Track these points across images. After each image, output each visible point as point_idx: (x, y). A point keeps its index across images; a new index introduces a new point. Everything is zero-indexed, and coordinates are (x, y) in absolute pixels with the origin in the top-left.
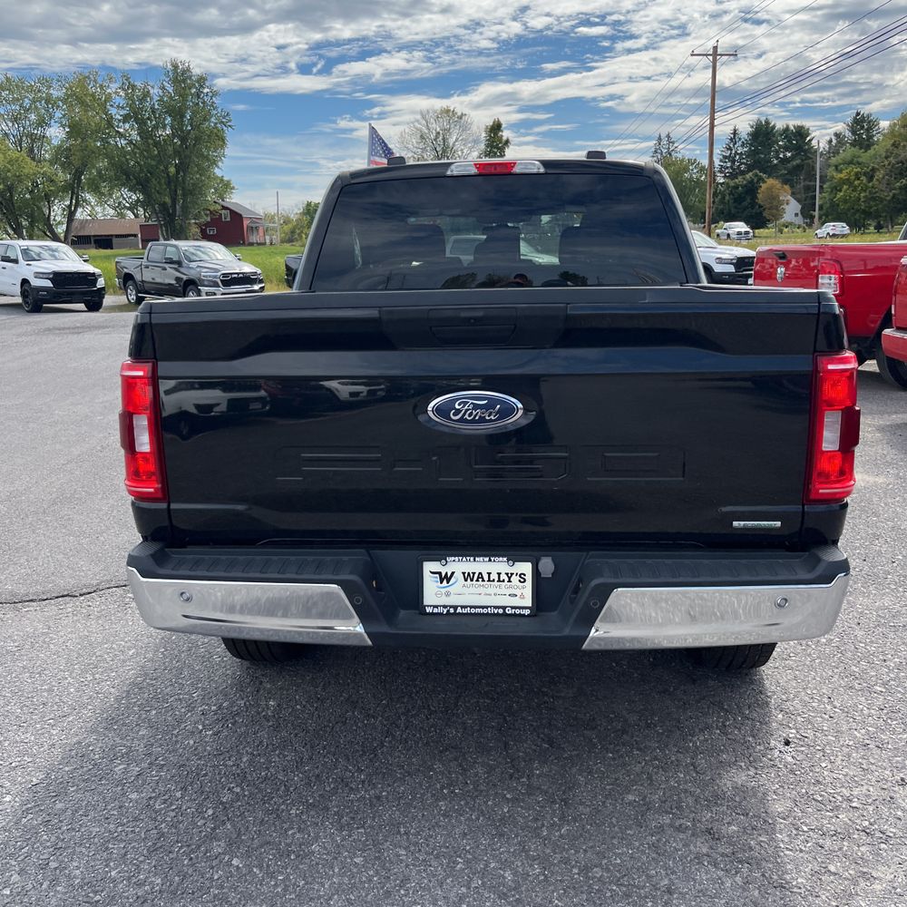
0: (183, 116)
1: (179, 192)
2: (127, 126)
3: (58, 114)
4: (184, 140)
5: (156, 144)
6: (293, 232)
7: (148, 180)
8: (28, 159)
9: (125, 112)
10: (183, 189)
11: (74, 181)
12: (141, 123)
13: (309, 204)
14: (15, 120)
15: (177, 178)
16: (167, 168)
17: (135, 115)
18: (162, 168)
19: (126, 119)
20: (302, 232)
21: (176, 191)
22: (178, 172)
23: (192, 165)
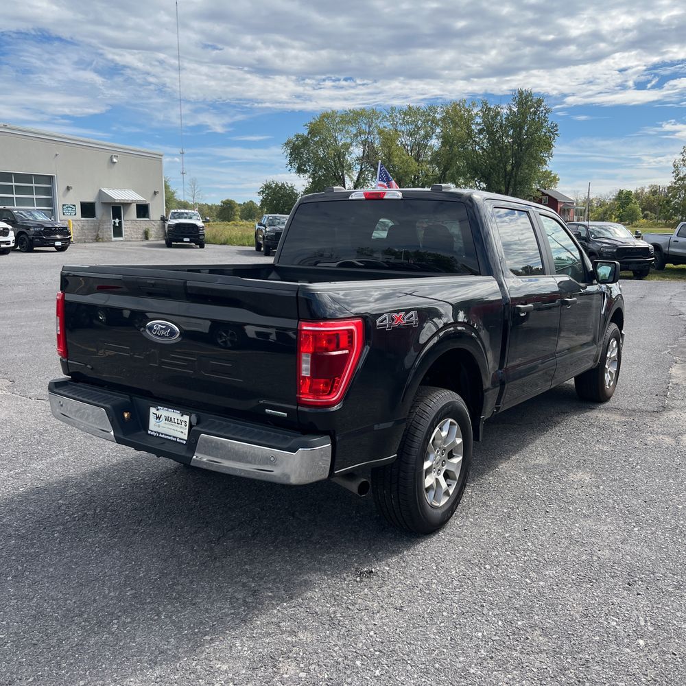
0: (522, 128)
1: (512, 183)
2: (481, 137)
3: (438, 130)
4: (520, 145)
5: (501, 149)
6: (605, 213)
7: (490, 174)
8: (414, 161)
9: (481, 127)
10: (515, 181)
11: (441, 176)
12: (491, 134)
13: (621, 192)
14: (411, 135)
15: (512, 173)
16: (505, 166)
17: (488, 129)
18: (501, 165)
19: (480, 132)
20: (612, 214)
21: (509, 182)
22: (513, 169)
23: (523, 163)
